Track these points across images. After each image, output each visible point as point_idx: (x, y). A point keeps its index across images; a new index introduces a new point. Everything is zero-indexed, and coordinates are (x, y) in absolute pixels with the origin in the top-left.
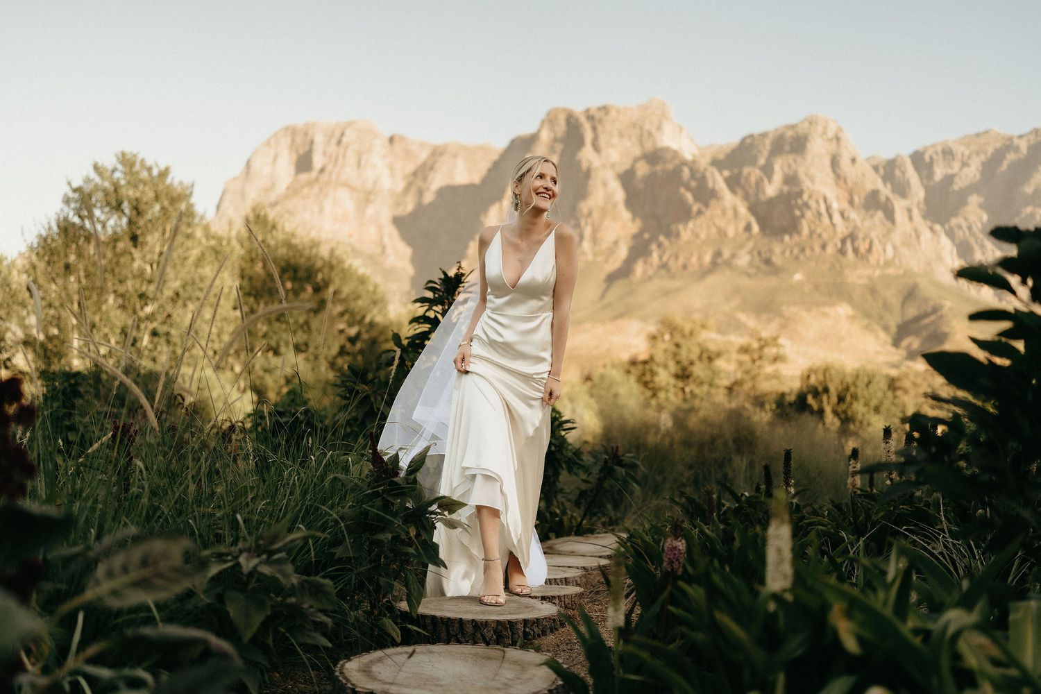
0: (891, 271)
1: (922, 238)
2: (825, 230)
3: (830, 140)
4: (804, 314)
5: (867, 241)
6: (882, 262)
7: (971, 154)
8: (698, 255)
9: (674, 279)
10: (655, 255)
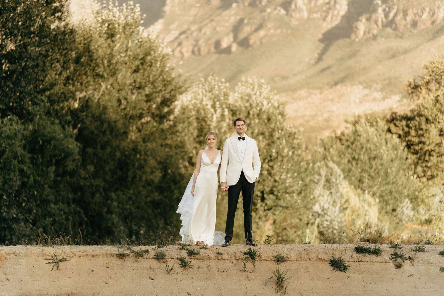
8: (430, 9)
9: (401, 38)
10: (380, 10)
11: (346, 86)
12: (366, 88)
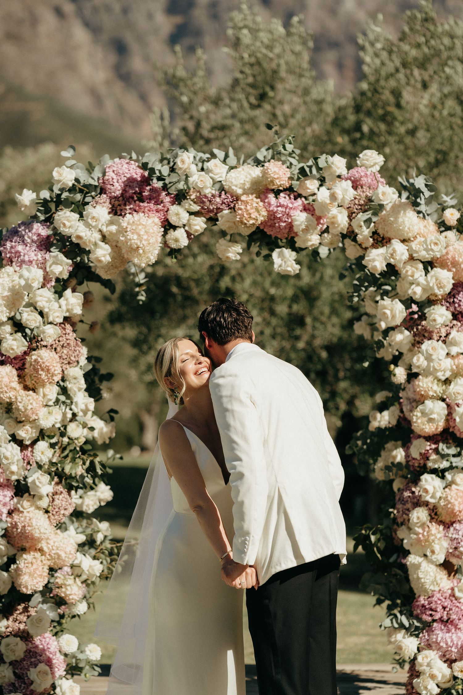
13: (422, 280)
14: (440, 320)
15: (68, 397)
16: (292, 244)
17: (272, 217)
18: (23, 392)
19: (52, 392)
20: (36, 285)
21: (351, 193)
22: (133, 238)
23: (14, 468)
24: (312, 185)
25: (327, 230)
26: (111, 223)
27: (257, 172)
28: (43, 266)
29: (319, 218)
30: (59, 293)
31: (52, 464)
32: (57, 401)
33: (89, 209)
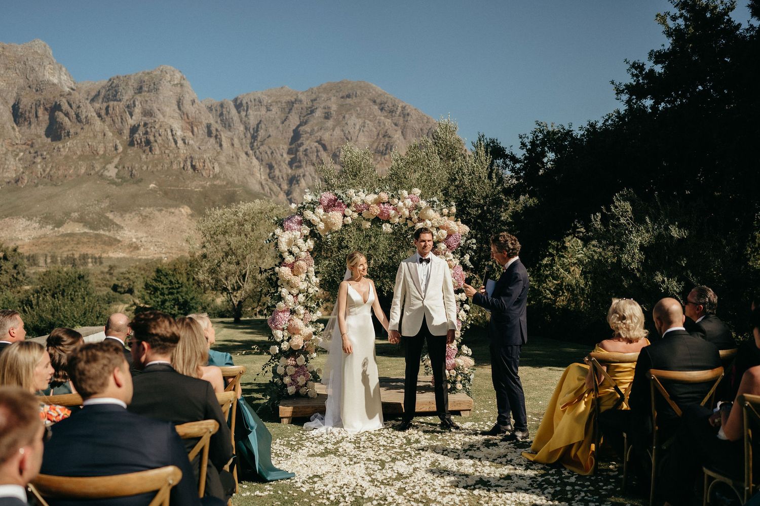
0: (217, 182)
1: (240, 159)
2: (171, 151)
3: (176, 85)
4: (157, 213)
5: (202, 161)
6: (211, 176)
7: (272, 102)
8: (75, 167)
9: (55, 185)
10: (39, 166)
11: (13, 219)
12: (28, 220)
13: (436, 234)
14: (443, 248)
15: (309, 278)
16: (388, 222)
17: (382, 212)
18: (293, 277)
19: (304, 276)
20: (298, 237)
21: (411, 203)
22: (333, 220)
23: (290, 304)
24: (396, 201)
25: (401, 217)
26: (324, 215)
27: (376, 196)
28: (300, 230)
29: (398, 212)
30: (305, 241)
31: (304, 303)
32: (305, 279)
33: (317, 210)
